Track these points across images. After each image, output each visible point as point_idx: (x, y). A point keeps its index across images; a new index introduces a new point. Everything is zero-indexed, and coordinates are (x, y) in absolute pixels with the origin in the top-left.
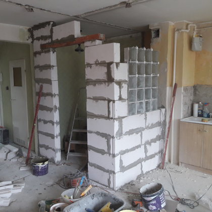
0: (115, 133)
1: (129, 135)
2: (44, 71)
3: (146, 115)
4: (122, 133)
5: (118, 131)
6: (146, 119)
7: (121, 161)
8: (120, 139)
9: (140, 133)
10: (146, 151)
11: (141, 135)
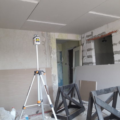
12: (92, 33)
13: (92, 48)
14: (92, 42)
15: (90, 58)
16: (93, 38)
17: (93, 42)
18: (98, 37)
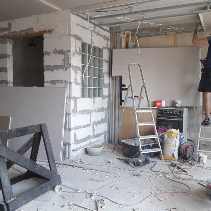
0: (71, 110)
1: (82, 114)
3: (94, 100)
4: (76, 111)
5: (74, 109)
6: (94, 103)
7: (75, 135)
8: (75, 116)
9: (90, 114)
10: (94, 130)
11: (91, 116)
12: (10, 25)
13: (8, 54)
14: (8, 43)
15: (4, 73)
16: (11, 35)
17: (10, 43)
18: (20, 35)
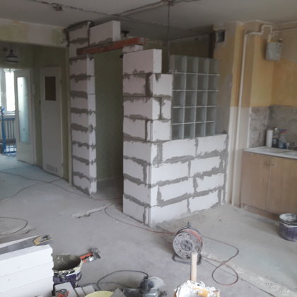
0: (152, 159)
1: (172, 163)
2: (80, 82)
3: (197, 141)
4: (161, 160)
5: (156, 157)
6: (197, 145)
7: (159, 194)
8: (158, 167)
9: (187, 163)
10: (195, 185)
11: (189, 165)
13: (88, 74)
14: (88, 59)
15: (84, 99)
17: (91, 59)
